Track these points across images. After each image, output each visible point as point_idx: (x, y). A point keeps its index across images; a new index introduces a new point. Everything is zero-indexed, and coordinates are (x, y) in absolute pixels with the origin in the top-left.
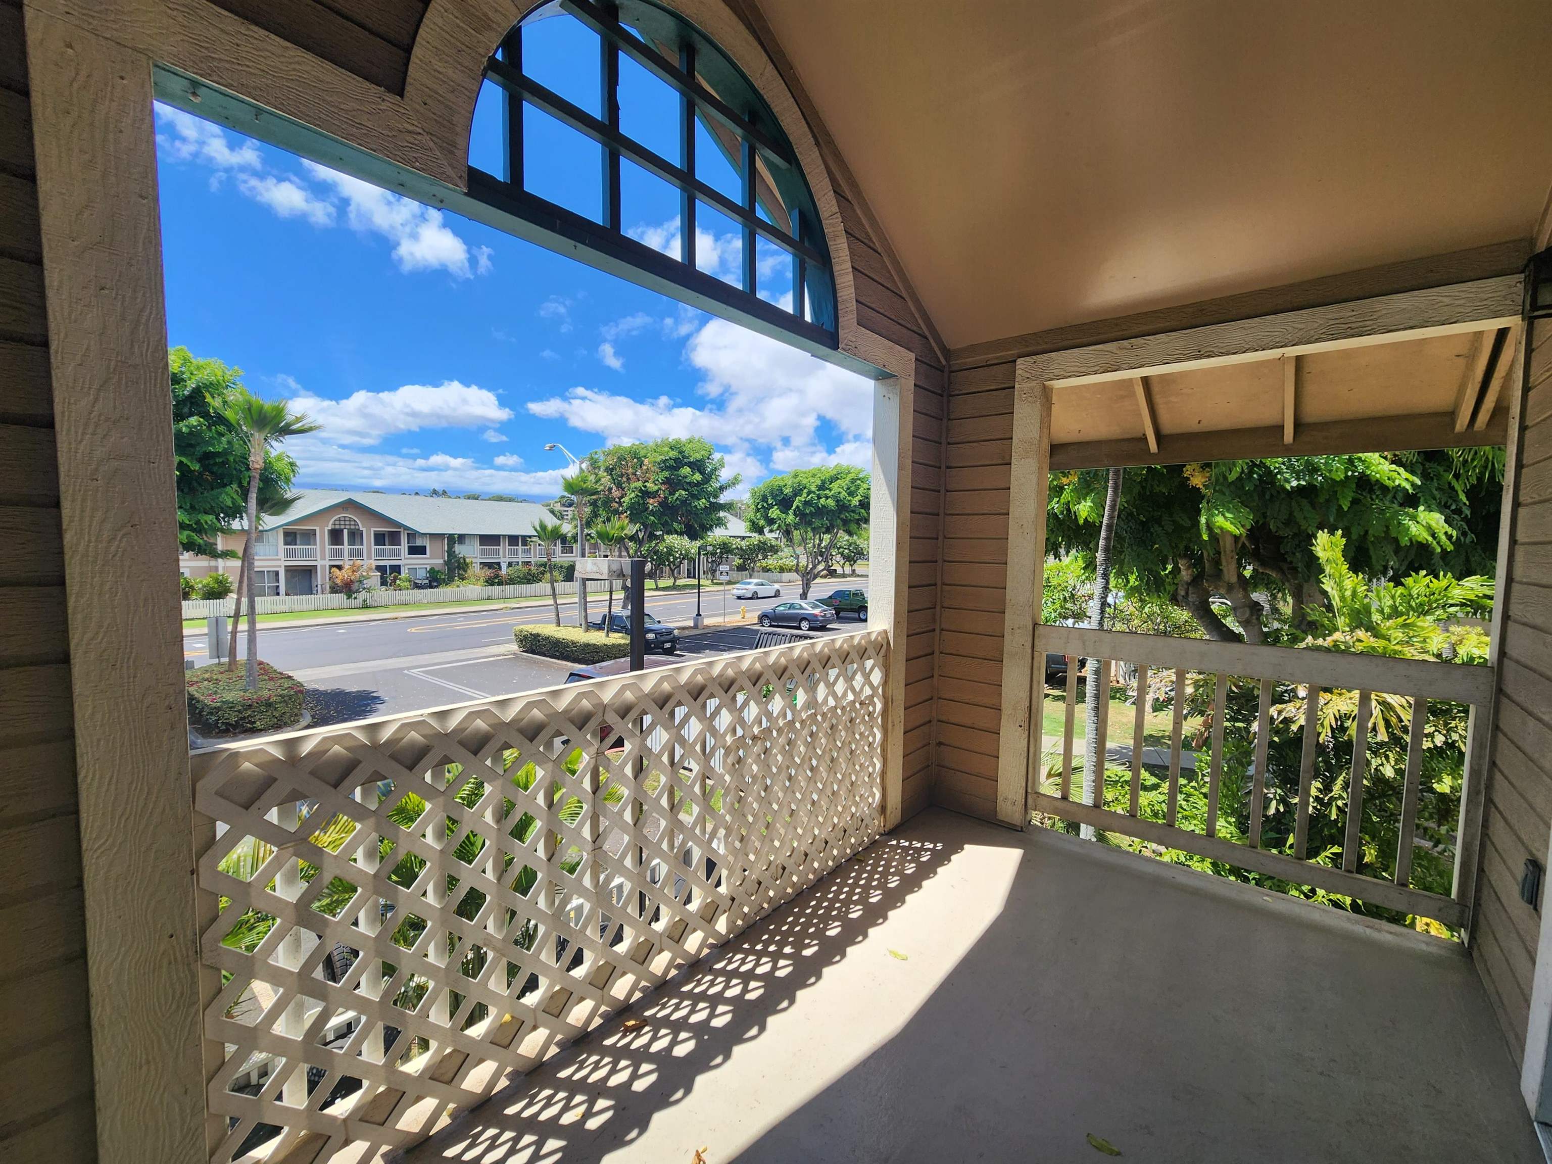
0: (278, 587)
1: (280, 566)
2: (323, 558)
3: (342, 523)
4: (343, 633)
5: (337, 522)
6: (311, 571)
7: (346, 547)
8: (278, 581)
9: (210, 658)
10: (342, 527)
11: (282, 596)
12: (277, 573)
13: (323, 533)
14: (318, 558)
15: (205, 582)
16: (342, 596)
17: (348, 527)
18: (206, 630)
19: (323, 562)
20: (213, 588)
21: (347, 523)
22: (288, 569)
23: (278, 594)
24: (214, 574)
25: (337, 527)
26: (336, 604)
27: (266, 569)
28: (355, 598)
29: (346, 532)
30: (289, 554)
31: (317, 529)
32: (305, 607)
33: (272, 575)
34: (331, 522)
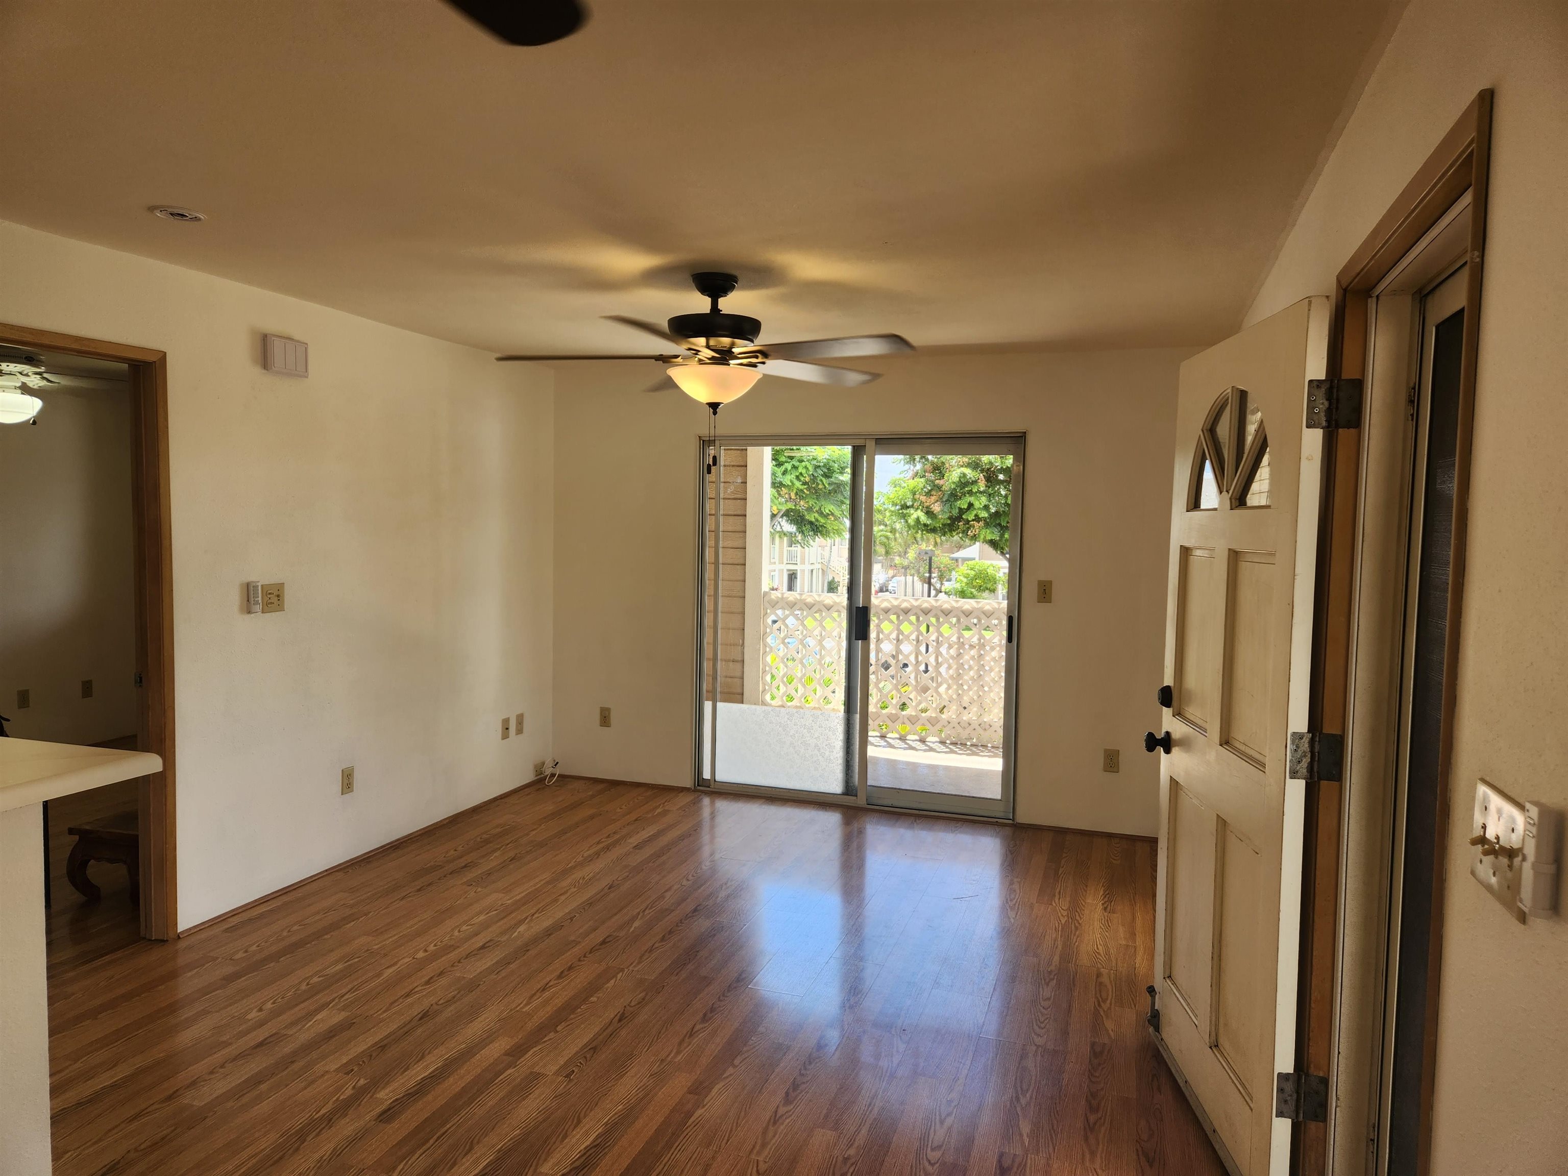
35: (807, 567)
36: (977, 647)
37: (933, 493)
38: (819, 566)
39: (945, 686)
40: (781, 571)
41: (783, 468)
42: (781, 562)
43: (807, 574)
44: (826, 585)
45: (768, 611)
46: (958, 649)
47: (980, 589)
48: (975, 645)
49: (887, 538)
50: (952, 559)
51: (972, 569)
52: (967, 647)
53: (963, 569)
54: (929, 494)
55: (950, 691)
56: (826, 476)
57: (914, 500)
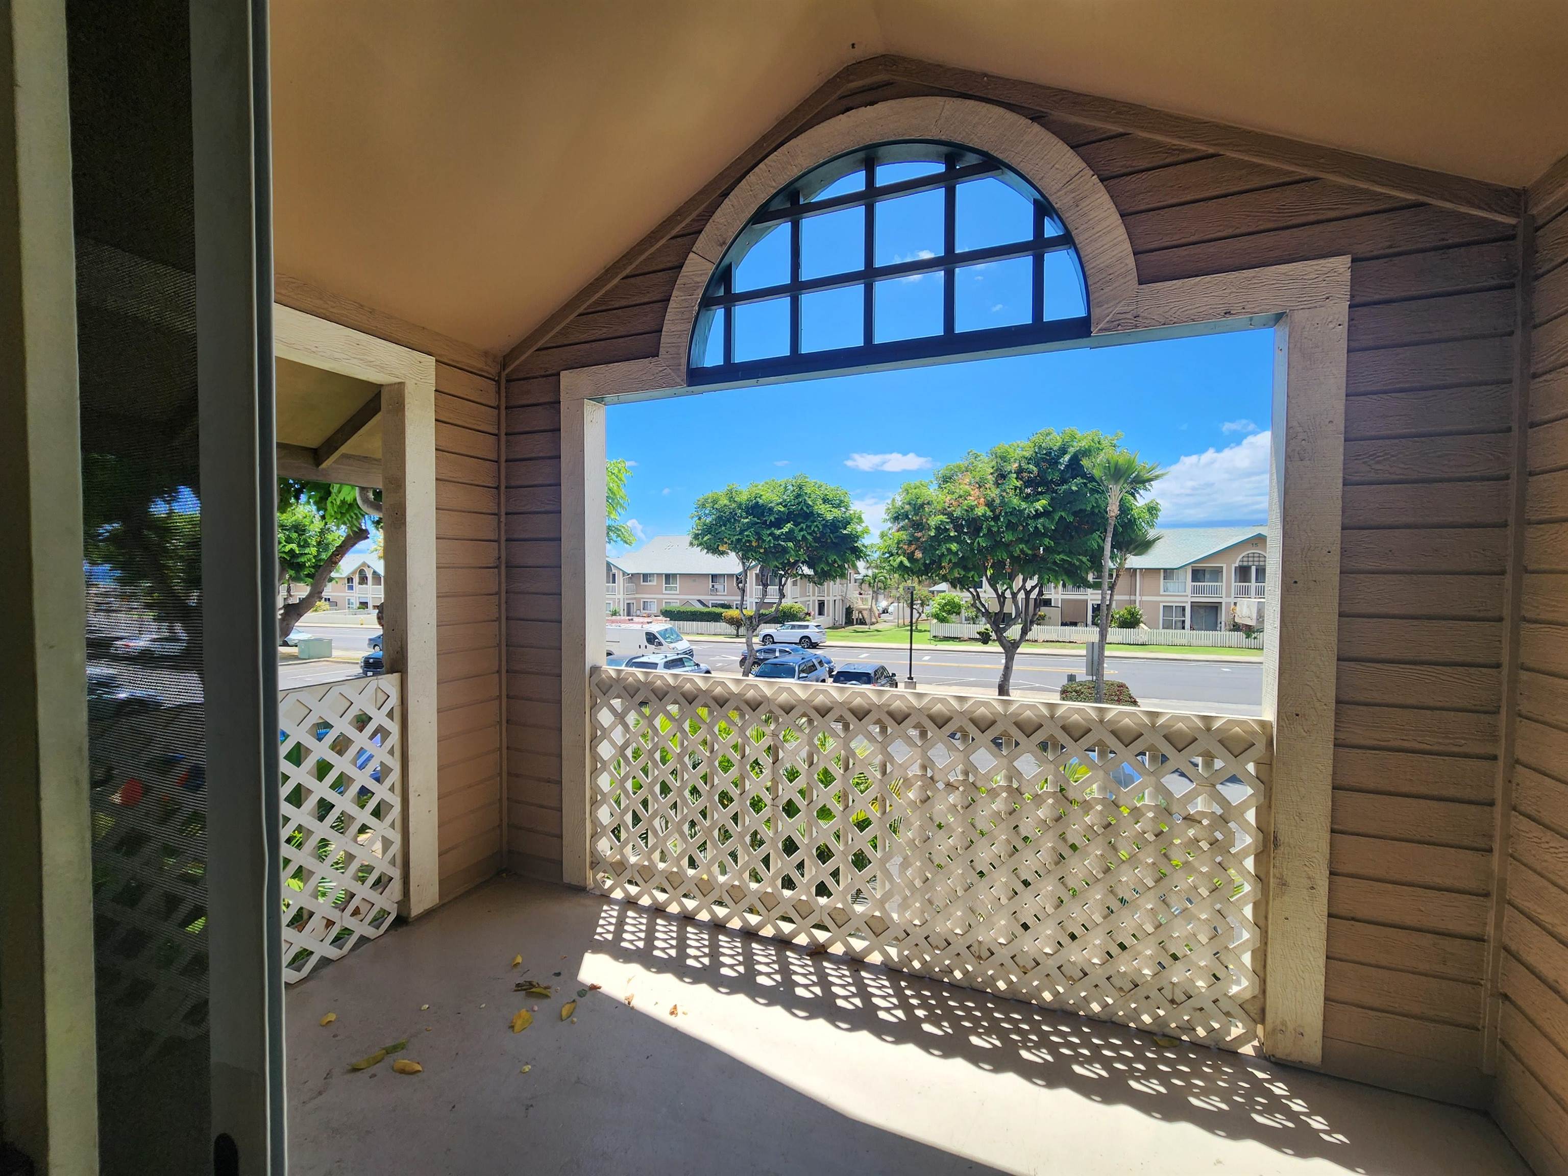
0: (1184, 622)
1: (1187, 602)
2: (1228, 596)
3: (1251, 559)
4: (1226, 672)
5: (1245, 559)
6: (1217, 607)
7: (1253, 584)
8: (1184, 615)
9: (1087, 675)
10: (1250, 563)
11: (1187, 631)
12: (1184, 609)
13: (1229, 569)
14: (1224, 595)
15: (1121, 613)
16: (1241, 635)
17: (1256, 563)
18: (1084, 652)
19: (1228, 600)
20: (1127, 618)
21: (1256, 559)
22: (1194, 605)
23: (1183, 628)
24: (1128, 607)
25: (1245, 564)
26: (1234, 642)
27: (1174, 605)
28: (1255, 638)
29: (1253, 569)
30: (1195, 591)
31: (1224, 566)
32: (1202, 643)
33: (1180, 611)
34: (1241, 557)
35: (831, 599)
36: (961, 789)
37: (913, 543)
38: (840, 597)
39: (898, 860)
40: (814, 601)
41: (799, 527)
42: (814, 595)
43: (831, 603)
44: (844, 610)
45: (599, 701)
46: (924, 788)
47: (950, 612)
48: (956, 784)
49: (885, 578)
50: (930, 592)
51: (943, 599)
52: (941, 785)
53: (938, 599)
54: (910, 543)
55: (909, 872)
56: (832, 532)
57: (898, 548)
